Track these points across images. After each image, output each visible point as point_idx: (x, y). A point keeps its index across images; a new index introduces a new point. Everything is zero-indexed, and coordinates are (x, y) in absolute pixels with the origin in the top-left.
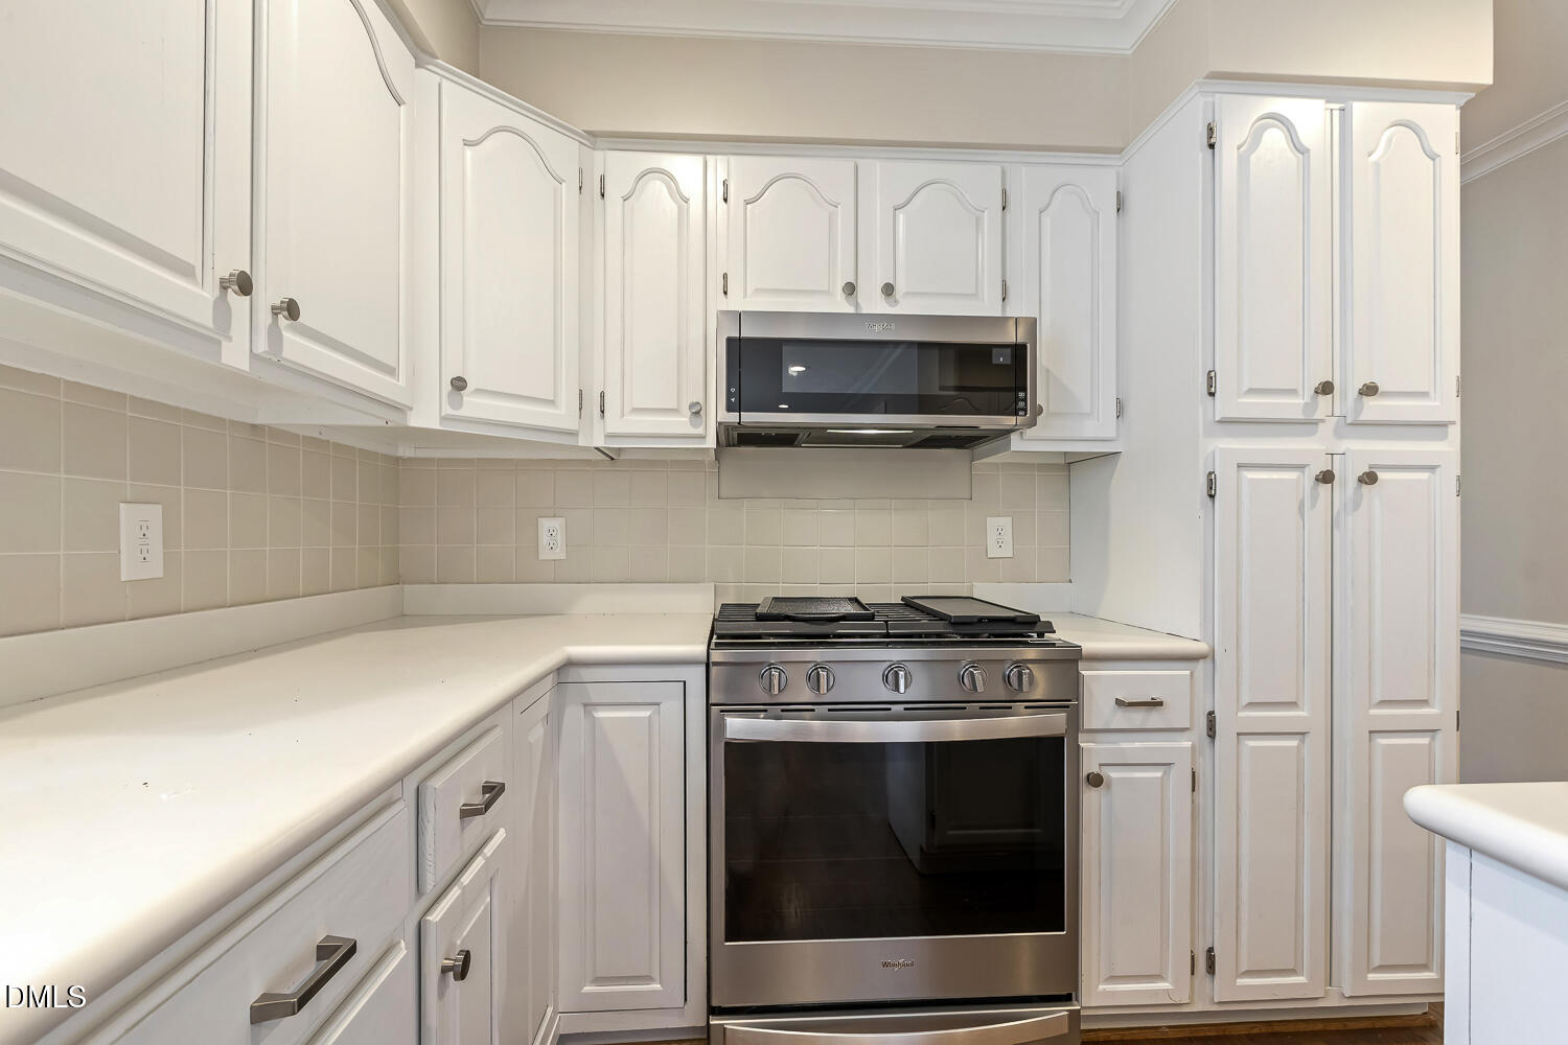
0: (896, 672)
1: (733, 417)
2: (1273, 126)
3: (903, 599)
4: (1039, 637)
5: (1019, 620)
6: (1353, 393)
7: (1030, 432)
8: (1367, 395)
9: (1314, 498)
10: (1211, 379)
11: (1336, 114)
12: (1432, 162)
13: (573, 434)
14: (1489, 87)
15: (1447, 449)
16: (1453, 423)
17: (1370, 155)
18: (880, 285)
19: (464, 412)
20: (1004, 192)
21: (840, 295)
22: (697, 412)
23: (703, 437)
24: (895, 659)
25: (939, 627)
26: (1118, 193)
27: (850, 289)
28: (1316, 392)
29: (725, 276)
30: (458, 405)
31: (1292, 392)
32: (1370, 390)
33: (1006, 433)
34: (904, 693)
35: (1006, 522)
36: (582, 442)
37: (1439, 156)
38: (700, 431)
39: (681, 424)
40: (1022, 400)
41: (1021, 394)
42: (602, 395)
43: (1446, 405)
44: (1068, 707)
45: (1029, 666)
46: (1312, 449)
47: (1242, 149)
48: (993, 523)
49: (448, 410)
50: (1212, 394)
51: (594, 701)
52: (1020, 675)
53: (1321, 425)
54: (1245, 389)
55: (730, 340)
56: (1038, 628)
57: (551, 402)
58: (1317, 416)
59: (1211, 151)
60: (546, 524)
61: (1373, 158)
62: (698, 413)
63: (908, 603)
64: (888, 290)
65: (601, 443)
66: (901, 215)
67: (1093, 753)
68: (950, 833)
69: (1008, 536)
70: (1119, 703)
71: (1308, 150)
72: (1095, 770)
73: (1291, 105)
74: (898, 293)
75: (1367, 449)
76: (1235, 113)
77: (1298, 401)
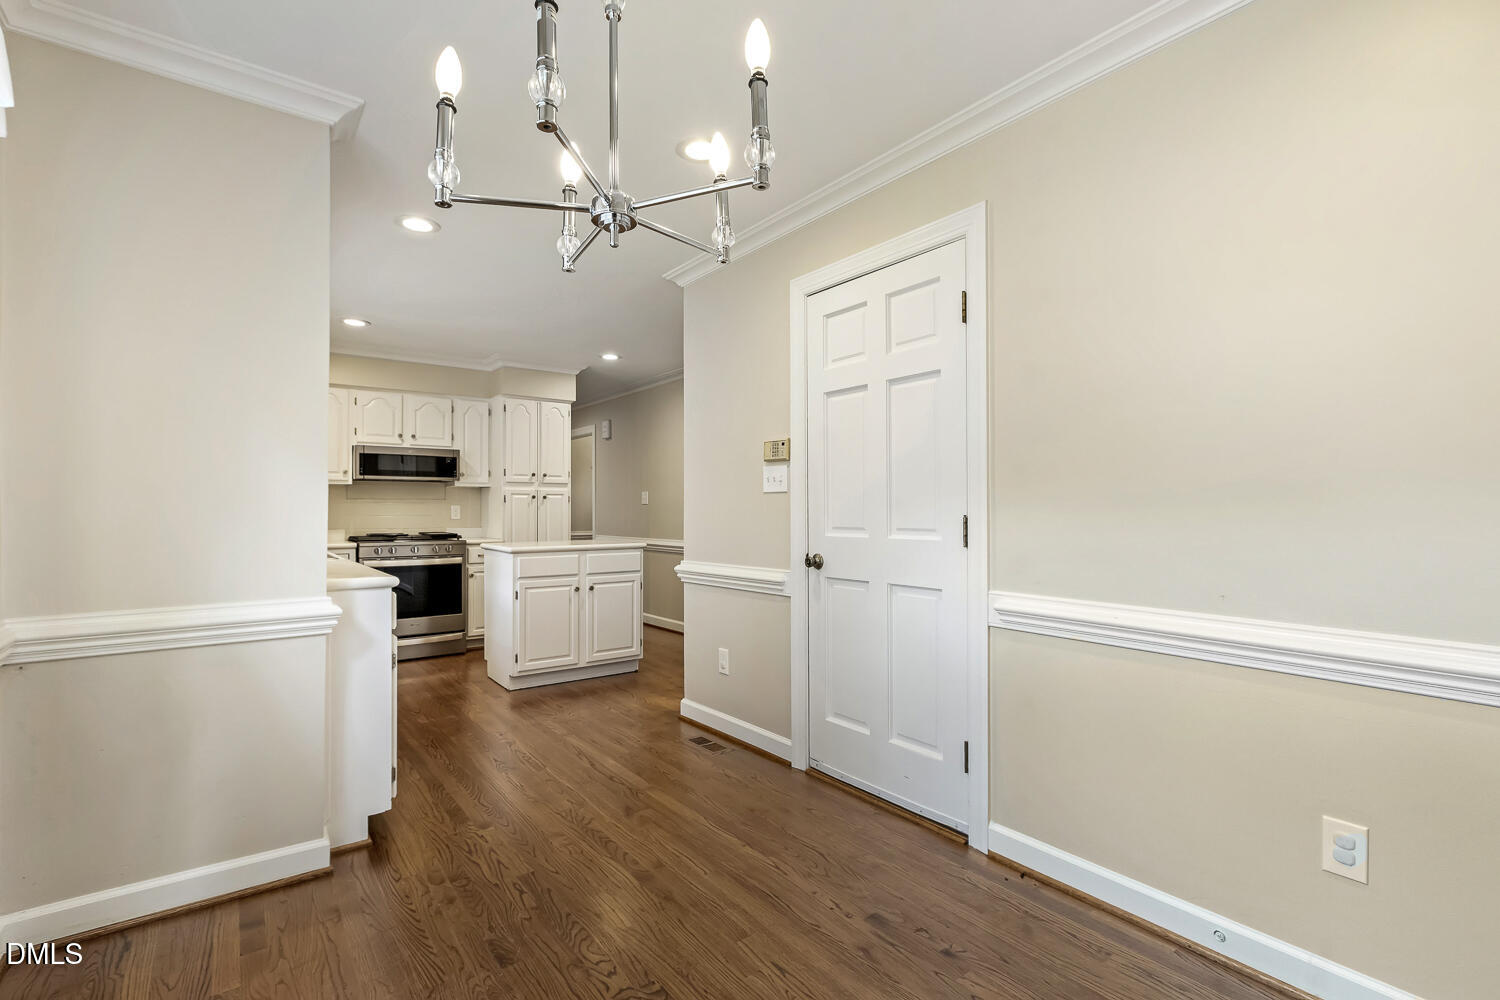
0: (414, 548)
1: (358, 476)
4: (458, 539)
5: (454, 535)
6: (541, 476)
7: (460, 482)
8: (545, 477)
9: (531, 503)
10: (505, 471)
11: (539, 406)
12: (563, 418)
15: (567, 491)
16: (569, 484)
17: (547, 417)
18: (411, 435)
20: (453, 408)
23: (348, 481)
26: (489, 410)
27: (401, 436)
28: (532, 476)
29: (356, 429)
31: (527, 475)
33: (452, 482)
34: (417, 553)
35: (458, 508)
37: (565, 417)
38: (347, 479)
39: (339, 476)
40: (456, 474)
41: (455, 472)
43: (566, 479)
44: (464, 557)
45: (455, 546)
46: (531, 490)
47: (513, 413)
48: (453, 507)
50: (505, 475)
53: (533, 484)
54: (513, 474)
55: (360, 454)
56: (458, 537)
58: (532, 482)
59: (505, 412)
64: (413, 436)
66: (418, 414)
67: (471, 569)
69: (459, 512)
70: (476, 556)
71: (531, 415)
72: (470, 573)
73: (526, 402)
74: (417, 437)
75: (545, 490)
76: (511, 403)
77: (528, 477)
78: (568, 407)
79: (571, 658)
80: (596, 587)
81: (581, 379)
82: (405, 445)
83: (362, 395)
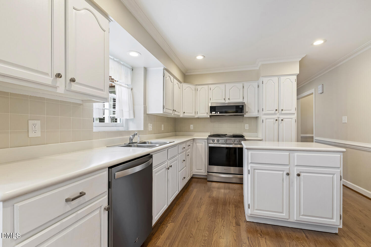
5: (241, 136)
6: (280, 110)
7: (246, 115)
9: (276, 123)
10: (263, 109)
13: (194, 116)
14: (299, 74)
15: (295, 116)
16: (295, 113)
19: (185, 115)
20: (243, 86)
21: (223, 100)
24: (225, 139)
26: (258, 85)
27: (224, 99)
28: (276, 110)
29: (210, 98)
30: (184, 114)
31: (273, 110)
32: (282, 110)
36: (195, 117)
37: (293, 82)
38: (208, 115)
39: (206, 115)
40: (243, 111)
42: (197, 112)
43: (294, 111)
46: (276, 117)
47: (266, 84)
48: (246, 125)
49: (183, 115)
50: (263, 111)
51: (197, 142)
54: (267, 110)
55: (210, 106)
57: (192, 113)
58: (276, 113)
59: (263, 84)
60: (191, 125)
62: (207, 113)
64: (229, 99)
65: (197, 117)
66: (230, 90)
69: (248, 127)
71: (275, 83)
73: (272, 78)
74: (230, 99)
75: (282, 117)
76: (265, 80)
77: (274, 111)
78: (295, 77)
79: (284, 215)
80: (302, 174)
81: (302, 63)
82: (226, 102)
83: (212, 87)
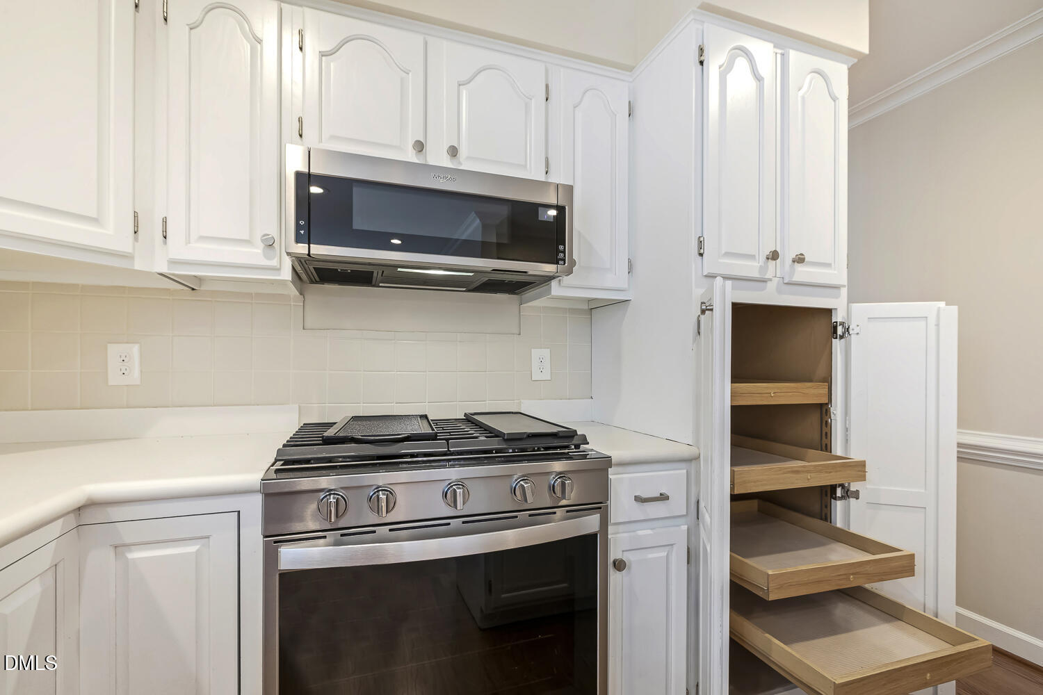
0: (455, 490)
1: (302, 249)
2: (743, 57)
3: (465, 415)
4: (575, 448)
5: (561, 434)
6: (788, 261)
7: (566, 280)
8: (798, 262)
10: (700, 243)
11: (779, 56)
12: (833, 103)
13: (128, 257)
14: (867, 56)
16: (844, 286)
17: (799, 90)
18: (446, 148)
20: (547, 86)
21: (410, 151)
22: (270, 245)
23: (277, 270)
24: (454, 478)
25: (495, 444)
26: (629, 102)
27: (420, 147)
28: (768, 259)
29: (300, 120)
31: (752, 257)
32: (799, 259)
33: (548, 279)
34: (461, 508)
35: (546, 352)
36: (138, 265)
37: (838, 99)
38: (274, 263)
39: (254, 254)
40: (562, 252)
41: (561, 247)
42: (165, 221)
43: (840, 273)
44: (600, 508)
45: (569, 475)
47: (721, 69)
48: (536, 353)
50: (701, 255)
51: (127, 541)
52: (563, 484)
53: (769, 284)
54: (723, 252)
55: (298, 173)
56: (575, 441)
57: (95, 221)
58: (768, 276)
59: (701, 67)
61: (801, 93)
62: (269, 240)
63: (469, 419)
64: (453, 151)
65: (165, 270)
66: (464, 92)
67: (618, 544)
68: (503, 596)
69: (547, 364)
70: (638, 499)
71: (763, 79)
72: (619, 556)
74: (461, 156)
77: (756, 264)
78: (839, 73)
